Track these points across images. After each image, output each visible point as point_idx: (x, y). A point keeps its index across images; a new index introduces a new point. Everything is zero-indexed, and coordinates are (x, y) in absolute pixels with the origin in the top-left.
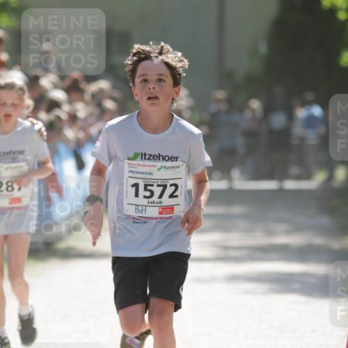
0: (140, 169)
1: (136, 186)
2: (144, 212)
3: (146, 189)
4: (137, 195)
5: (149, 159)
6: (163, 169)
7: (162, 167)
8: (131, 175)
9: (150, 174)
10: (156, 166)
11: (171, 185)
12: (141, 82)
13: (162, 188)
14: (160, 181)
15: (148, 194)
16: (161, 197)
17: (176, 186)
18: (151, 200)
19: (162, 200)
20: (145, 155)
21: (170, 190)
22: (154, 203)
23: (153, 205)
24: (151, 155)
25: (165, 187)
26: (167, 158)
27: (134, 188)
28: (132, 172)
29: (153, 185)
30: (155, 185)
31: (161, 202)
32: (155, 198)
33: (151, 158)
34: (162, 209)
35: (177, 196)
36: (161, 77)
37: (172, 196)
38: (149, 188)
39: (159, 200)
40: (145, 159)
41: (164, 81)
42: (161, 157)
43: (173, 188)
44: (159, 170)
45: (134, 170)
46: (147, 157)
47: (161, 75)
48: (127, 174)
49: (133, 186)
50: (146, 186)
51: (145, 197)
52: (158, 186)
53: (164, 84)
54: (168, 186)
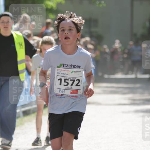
0: (62, 72)
1: (60, 80)
2: (63, 92)
3: (65, 82)
4: (60, 84)
5: (67, 67)
6: (73, 72)
7: (73, 71)
8: (58, 74)
9: (67, 74)
10: (70, 71)
11: (77, 80)
12: (62, 31)
13: (72, 81)
14: (72, 78)
15: (66, 84)
16: (72, 85)
17: (79, 80)
18: (67, 87)
19: (72, 87)
20: (65, 65)
21: (76, 82)
22: (68, 88)
23: (68, 89)
24: (68, 65)
25: (74, 81)
26: (75, 67)
27: (60, 81)
28: (59, 73)
29: (68, 80)
30: (69, 80)
31: (72, 88)
32: (69, 86)
33: (68, 66)
34: (72, 91)
35: (79, 85)
36: (71, 28)
37: (77, 85)
38: (66, 81)
39: (71, 87)
40: (65, 67)
41: (72, 30)
42: (73, 66)
43: (78, 81)
44: (71, 73)
45: (60, 72)
46: (66, 66)
47: (70, 27)
48: (56, 74)
49: (59, 80)
50: (65, 80)
51: (64, 85)
52: (71, 80)
53: (72, 31)
54: (75, 80)
